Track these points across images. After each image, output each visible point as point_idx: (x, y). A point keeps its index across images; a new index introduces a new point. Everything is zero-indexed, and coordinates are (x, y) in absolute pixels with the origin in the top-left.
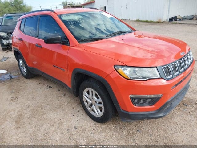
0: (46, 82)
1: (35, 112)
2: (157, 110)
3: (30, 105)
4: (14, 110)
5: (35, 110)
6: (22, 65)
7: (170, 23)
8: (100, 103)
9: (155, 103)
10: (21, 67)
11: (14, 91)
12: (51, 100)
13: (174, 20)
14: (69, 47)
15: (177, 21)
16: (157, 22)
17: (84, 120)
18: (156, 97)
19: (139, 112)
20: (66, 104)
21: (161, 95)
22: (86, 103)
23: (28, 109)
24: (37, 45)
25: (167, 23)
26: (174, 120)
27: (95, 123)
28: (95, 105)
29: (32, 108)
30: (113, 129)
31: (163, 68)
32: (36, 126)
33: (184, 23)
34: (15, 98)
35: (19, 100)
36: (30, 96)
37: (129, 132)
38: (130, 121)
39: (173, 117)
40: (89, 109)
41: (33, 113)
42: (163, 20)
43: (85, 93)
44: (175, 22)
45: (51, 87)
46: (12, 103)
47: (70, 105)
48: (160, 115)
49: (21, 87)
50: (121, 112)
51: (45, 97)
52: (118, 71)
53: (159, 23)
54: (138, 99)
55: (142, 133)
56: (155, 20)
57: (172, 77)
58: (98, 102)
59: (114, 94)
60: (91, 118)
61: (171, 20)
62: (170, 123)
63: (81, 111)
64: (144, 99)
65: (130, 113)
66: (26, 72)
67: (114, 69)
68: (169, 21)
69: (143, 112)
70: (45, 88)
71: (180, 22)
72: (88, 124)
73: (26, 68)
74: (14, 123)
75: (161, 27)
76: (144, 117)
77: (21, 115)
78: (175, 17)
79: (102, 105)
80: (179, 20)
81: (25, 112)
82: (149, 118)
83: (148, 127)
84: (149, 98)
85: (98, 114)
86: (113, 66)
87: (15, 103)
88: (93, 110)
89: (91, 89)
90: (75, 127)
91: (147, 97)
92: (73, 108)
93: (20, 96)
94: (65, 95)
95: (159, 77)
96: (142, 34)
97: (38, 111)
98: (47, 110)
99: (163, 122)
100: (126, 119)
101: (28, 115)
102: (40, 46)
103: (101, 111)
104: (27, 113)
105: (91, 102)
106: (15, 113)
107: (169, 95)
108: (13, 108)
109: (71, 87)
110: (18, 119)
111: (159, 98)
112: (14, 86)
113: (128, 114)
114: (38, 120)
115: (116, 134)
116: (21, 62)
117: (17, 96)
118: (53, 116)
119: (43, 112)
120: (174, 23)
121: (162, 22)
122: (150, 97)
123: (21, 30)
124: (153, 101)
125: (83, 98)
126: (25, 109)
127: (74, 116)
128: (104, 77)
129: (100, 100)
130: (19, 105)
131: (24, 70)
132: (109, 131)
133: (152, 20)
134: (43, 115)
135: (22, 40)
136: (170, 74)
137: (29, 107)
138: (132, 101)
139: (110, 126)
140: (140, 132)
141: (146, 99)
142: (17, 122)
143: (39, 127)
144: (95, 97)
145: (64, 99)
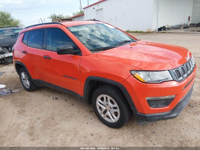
0: (51, 94)
1: (47, 123)
2: (171, 110)
3: (40, 117)
4: (24, 123)
5: (46, 121)
6: (24, 78)
7: (159, 32)
8: (115, 108)
9: (169, 104)
10: (23, 80)
11: (18, 104)
12: (60, 110)
13: (162, 30)
14: (81, 56)
15: (165, 30)
16: (147, 32)
17: (99, 127)
18: (169, 98)
19: (156, 113)
20: (76, 113)
21: (174, 96)
22: (99, 110)
23: (39, 121)
24: (45, 56)
25: (157, 33)
26: (183, 120)
27: (110, 129)
28: (109, 111)
29: (42, 120)
30: (128, 133)
31: (174, 71)
32: (51, 137)
33: (173, 32)
34: (22, 111)
35: (27, 113)
36: (37, 108)
37: (144, 135)
38: (146, 124)
39: (182, 118)
40: (103, 115)
41: (45, 124)
42: (152, 30)
43: (99, 99)
44: (164, 31)
45: (57, 98)
46: (21, 116)
47: (81, 114)
48: (174, 115)
49: (25, 101)
50: (138, 115)
51: (54, 108)
52: (134, 75)
53: (148, 33)
54: (154, 101)
55: (157, 135)
56: (145, 30)
57: (182, 79)
58: (113, 107)
59: (131, 98)
60: (105, 124)
61: (160, 29)
62: (181, 123)
63: (93, 119)
64: (159, 100)
65: (147, 115)
66: (29, 85)
67: (131, 74)
68: (158, 31)
69: (159, 113)
70: (51, 100)
71: (168, 31)
72: (104, 130)
73: (29, 81)
74: (27, 136)
75: (152, 37)
76: (160, 118)
77: (33, 127)
78: (164, 27)
79: (118, 110)
80: (167, 30)
81: (36, 124)
82: (164, 119)
83: (162, 128)
84: (164, 100)
85: (113, 120)
86: (129, 72)
87: (23, 116)
88: (108, 117)
89: (106, 95)
90: (91, 134)
91: (162, 99)
92: (85, 116)
93: (27, 109)
94: (73, 105)
95: (172, 79)
96: (146, 42)
97: (49, 122)
98: (59, 120)
99: (174, 123)
100: (142, 121)
101: (40, 126)
102: (49, 57)
103: (116, 116)
104: (39, 125)
105: (105, 108)
106: (26, 126)
107: (181, 96)
108: (22, 121)
109: (83, 96)
110: (31, 131)
111: (173, 99)
112: (17, 99)
113: (146, 116)
114: (52, 131)
115: (133, 137)
116: (23, 74)
117: (24, 109)
118: (67, 125)
119: (56, 122)
120: (163, 33)
121: (152, 32)
122: (165, 98)
123: (24, 43)
124: (167, 102)
125: (97, 105)
126: (36, 121)
127: (87, 123)
128: (120, 82)
129: (116, 105)
130: (28, 118)
131: (27, 82)
132: (125, 135)
133: (142, 31)
134: (56, 125)
135: (27, 53)
136: (180, 76)
137: (39, 119)
138: (148, 104)
139: (125, 131)
140: (155, 134)
141: (161, 100)
142: (30, 134)
143: (55, 137)
144: (110, 103)
145: (74, 109)
